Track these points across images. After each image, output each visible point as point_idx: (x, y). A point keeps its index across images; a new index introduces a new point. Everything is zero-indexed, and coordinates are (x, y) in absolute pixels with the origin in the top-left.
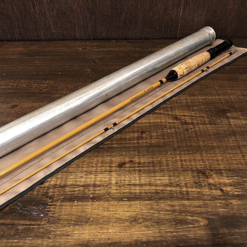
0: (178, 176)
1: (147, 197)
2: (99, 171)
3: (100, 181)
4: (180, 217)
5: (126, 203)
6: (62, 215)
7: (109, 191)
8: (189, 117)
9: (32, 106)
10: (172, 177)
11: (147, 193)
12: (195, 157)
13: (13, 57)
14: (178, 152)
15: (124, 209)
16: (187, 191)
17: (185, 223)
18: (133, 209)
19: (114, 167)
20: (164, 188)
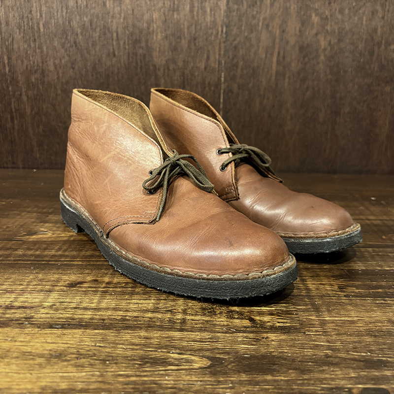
0: (173, 300)
2: (29, 290)
3: (22, 302)
4: (156, 354)
5: (55, 332)
7: (32, 315)
10: (161, 301)
11: (104, 320)
15: (46, 340)
16: (183, 319)
17: (162, 363)
18: (63, 340)
19: (61, 286)
20: (141, 314)
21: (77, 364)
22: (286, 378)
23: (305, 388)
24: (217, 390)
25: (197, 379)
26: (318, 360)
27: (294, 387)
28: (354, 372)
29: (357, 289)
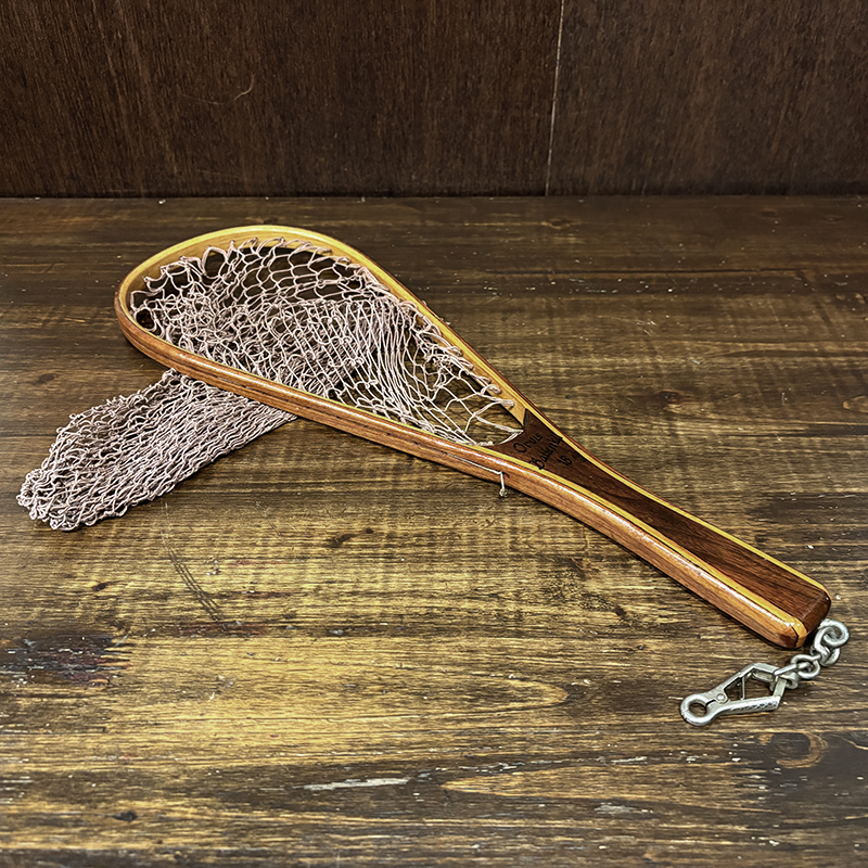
0: (498, 573)
1: (399, 627)
2: (270, 556)
3: (269, 583)
4: (489, 681)
5: (337, 642)
6: (146, 671)
7: (294, 609)
8: (555, 414)
9: (98, 379)
10: (481, 575)
11: (401, 616)
12: (555, 521)
13: (57, 241)
14: (508, 508)
15: (329, 658)
16: (518, 611)
18: (354, 659)
19: (318, 546)
20: (454, 604)
21: (385, 702)
25: (552, 724)
29: (786, 541)
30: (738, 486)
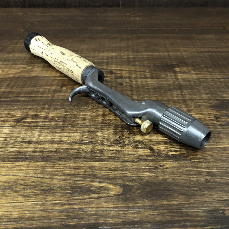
0: (94, 133)
1: (40, 157)
4: (82, 183)
5: (7, 165)
8: (127, 72)
10: (86, 134)
11: (43, 152)
15: (1, 173)
16: (102, 149)
17: (87, 191)
18: (14, 173)
19: (10, 122)
20: (70, 146)
21: (25, 195)
22: (177, 203)
23: (191, 211)
24: (127, 215)
25: (113, 206)
26: (200, 185)
27: (183, 210)
28: (226, 196)
30: (205, 97)
